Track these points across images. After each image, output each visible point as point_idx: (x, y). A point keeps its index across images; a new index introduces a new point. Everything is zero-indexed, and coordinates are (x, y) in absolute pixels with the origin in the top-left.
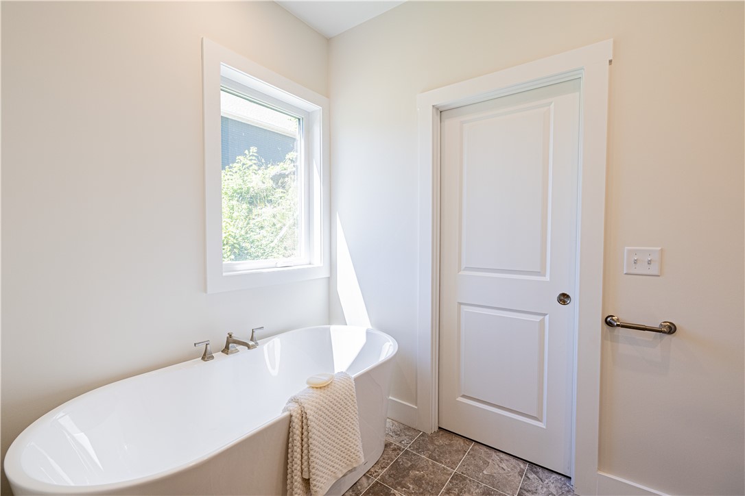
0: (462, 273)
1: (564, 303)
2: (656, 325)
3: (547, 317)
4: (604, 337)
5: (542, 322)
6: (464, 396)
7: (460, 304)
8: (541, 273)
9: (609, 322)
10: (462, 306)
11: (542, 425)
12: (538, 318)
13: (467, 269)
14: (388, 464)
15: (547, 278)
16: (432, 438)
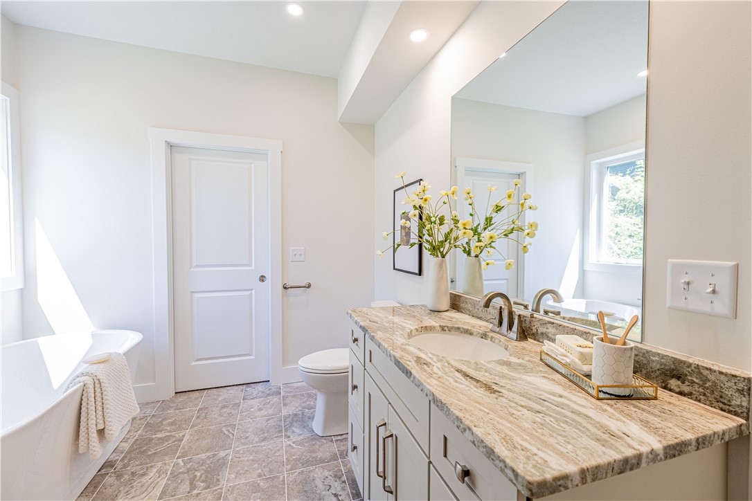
0: (193, 269)
1: (263, 281)
2: (304, 285)
3: (253, 291)
4: (283, 296)
5: (251, 295)
6: (198, 360)
7: (193, 292)
8: (249, 265)
9: (285, 288)
10: (194, 294)
11: (252, 357)
12: (248, 293)
13: (196, 266)
14: (140, 428)
15: (253, 267)
16: (172, 401)
